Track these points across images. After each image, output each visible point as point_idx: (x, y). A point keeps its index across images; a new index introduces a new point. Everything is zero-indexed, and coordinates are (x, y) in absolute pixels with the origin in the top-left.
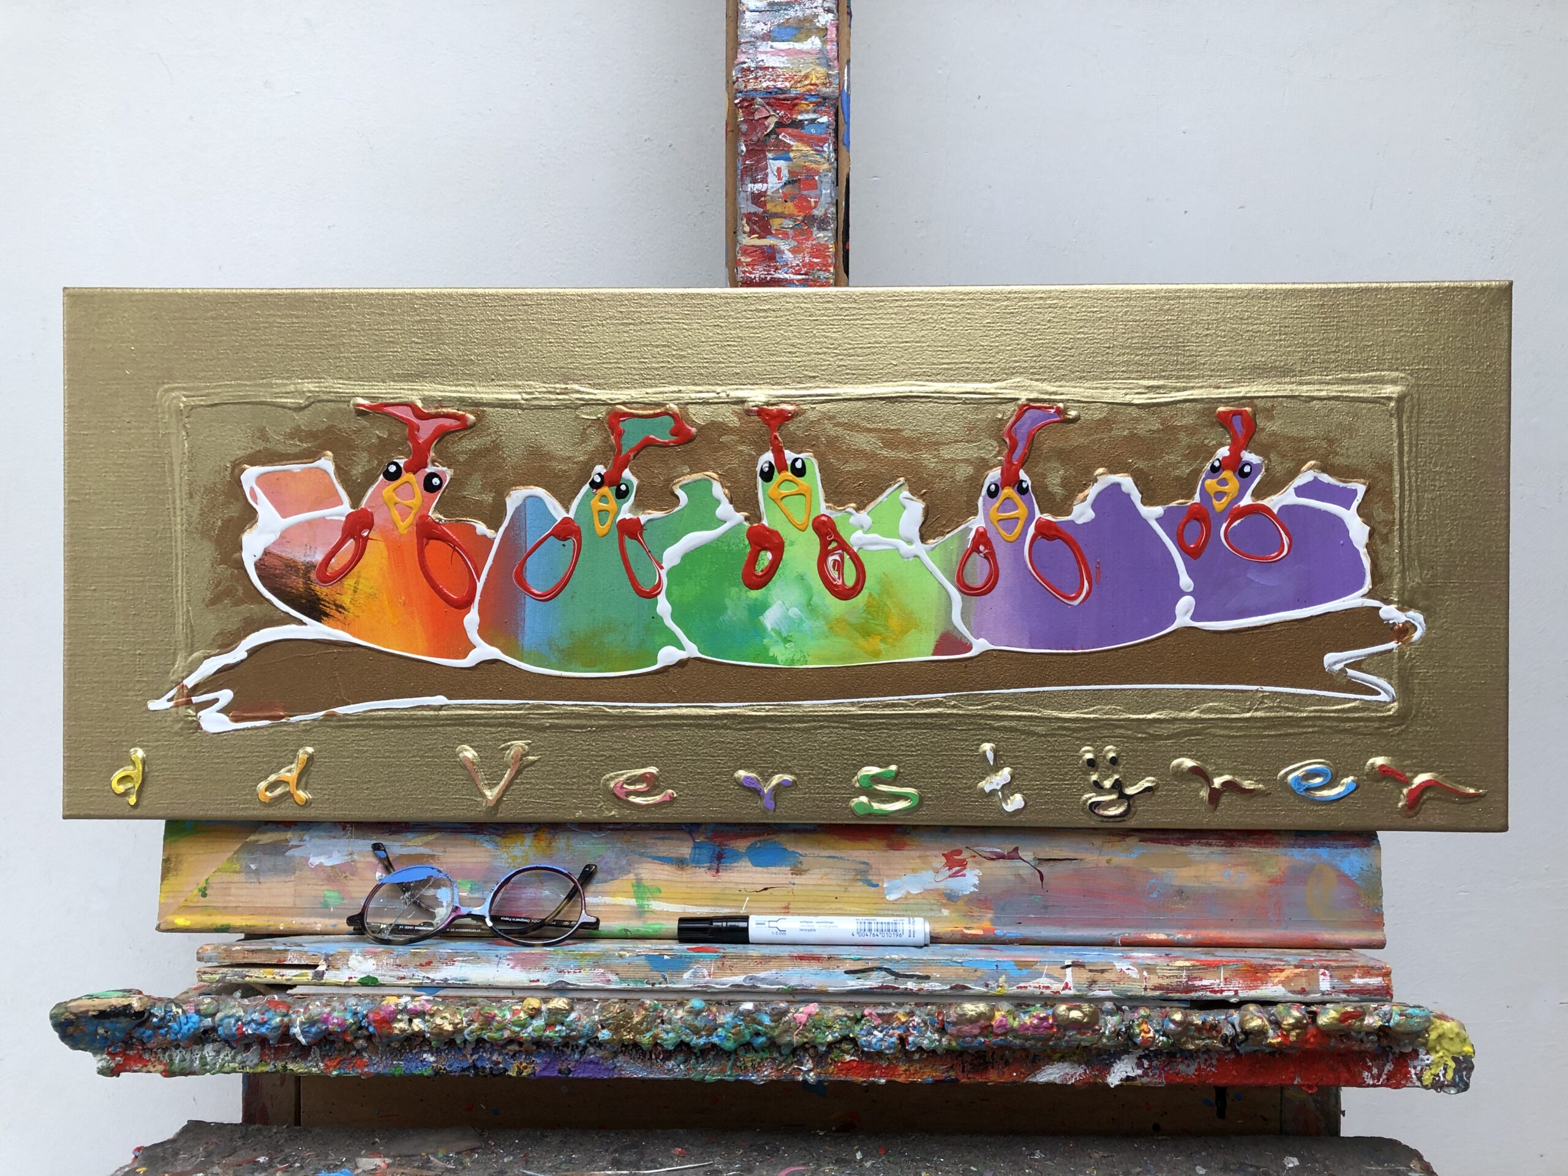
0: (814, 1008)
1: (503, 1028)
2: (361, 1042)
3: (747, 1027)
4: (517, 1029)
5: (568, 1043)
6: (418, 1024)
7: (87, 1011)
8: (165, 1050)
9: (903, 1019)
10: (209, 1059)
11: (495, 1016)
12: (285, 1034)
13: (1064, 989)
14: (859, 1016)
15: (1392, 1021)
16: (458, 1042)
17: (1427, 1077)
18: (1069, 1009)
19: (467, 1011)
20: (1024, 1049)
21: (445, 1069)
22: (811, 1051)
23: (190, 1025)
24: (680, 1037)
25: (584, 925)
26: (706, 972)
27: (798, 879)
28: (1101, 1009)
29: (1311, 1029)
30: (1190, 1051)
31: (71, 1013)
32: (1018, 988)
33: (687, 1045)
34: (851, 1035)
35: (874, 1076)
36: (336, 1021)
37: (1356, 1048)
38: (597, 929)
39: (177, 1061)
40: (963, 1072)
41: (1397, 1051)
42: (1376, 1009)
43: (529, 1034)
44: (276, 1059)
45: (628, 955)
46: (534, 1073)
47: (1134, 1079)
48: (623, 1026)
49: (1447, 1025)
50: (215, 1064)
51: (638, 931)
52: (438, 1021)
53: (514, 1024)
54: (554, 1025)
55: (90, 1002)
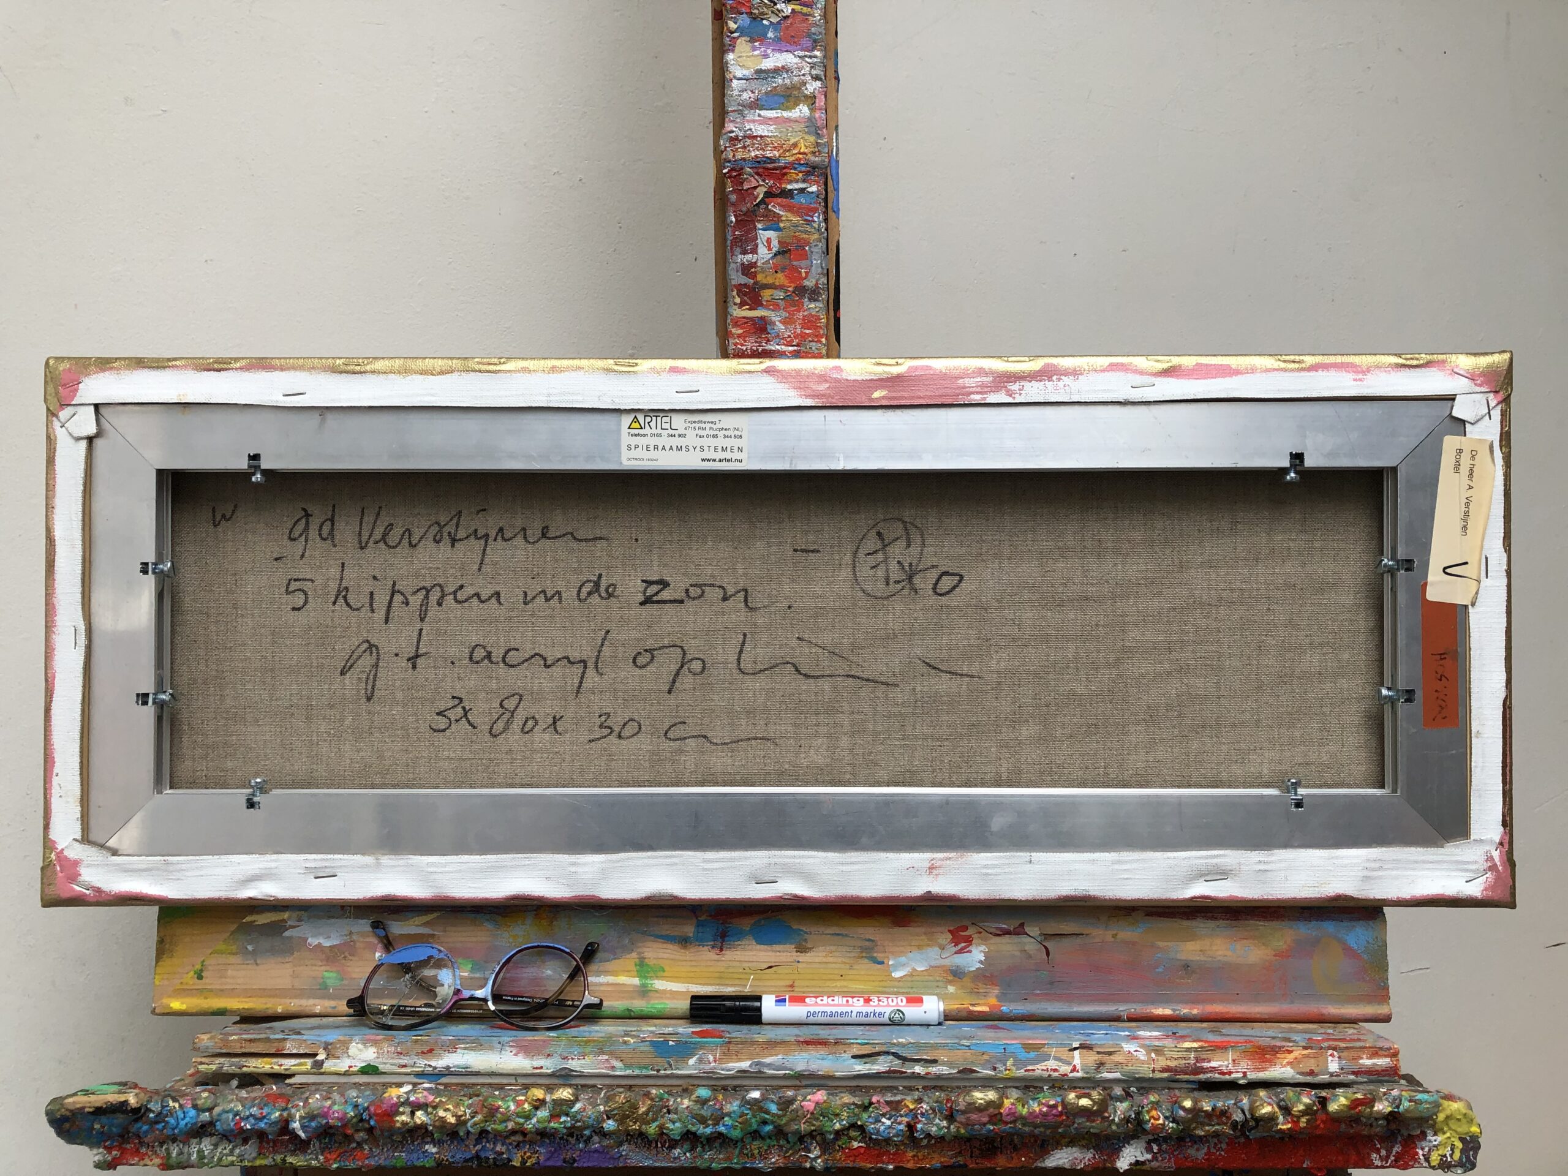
0: (821, 1096)
1: (508, 1120)
2: (362, 1135)
3: (754, 1116)
4: (522, 1121)
5: (573, 1132)
6: (420, 1116)
7: (84, 1108)
8: (161, 1144)
9: (912, 1107)
10: (206, 1153)
11: (499, 1107)
12: (284, 1126)
13: (1071, 1072)
14: (866, 1104)
15: (1401, 1107)
16: (462, 1134)
17: (1435, 1158)
18: (1079, 1097)
19: (470, 1102)
20: (1032, 1135)
21: (447, 1160)
22: (818, 1138)
23: (187, 1119)
24: (686, 1127)
25: (588, 1006)
26: (711, 1058)
27: (803, 957)
28: (1109, 1095)
29: (1321, 1115)
30: (1200, 1137)
31: (67, 1110)
32: (1026, 1071)
33: (694, 1134)
34: (859, 1123)
35: (883, 1163)
36: (336, 1115)
37: (1365, 1133)
38: (600, 1009)
39: (174, 1155)
40: (971, 1157)
41: (1406, 1134)
42: (1385, 1094)
43: (534, 1125)
44: (275, 1152)
45: (632, 1041)
46: (538, 1163)
47: (1143, 1163)
48: (628, 1117)
49: (1454, 1106)
50: (213, 1157)
51: (642, 1011)
52: (441, 1113)
53: (518, 1115)
54: (559, 1116)
55: (85, 1099)
